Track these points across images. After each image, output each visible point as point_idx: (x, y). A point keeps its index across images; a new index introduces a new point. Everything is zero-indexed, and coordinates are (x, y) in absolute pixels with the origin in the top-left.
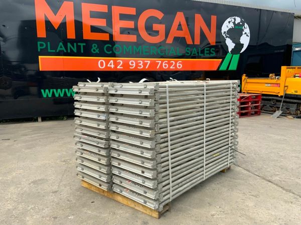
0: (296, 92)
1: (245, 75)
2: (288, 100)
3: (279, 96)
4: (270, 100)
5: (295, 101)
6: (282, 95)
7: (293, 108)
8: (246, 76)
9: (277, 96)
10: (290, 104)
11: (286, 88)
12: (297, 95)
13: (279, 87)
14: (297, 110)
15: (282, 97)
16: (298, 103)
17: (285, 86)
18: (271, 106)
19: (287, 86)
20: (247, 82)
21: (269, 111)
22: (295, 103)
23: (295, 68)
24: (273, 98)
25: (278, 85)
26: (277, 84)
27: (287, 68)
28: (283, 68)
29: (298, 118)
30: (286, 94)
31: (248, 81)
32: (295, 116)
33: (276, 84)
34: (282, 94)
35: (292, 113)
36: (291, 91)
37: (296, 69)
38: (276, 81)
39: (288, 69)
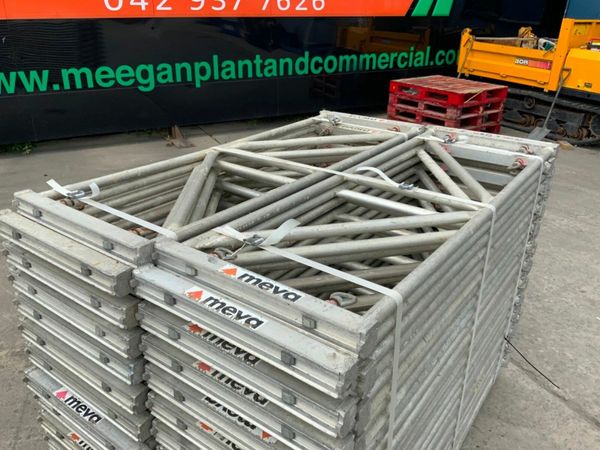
0: (588, 85)
1: (468, 30)
2: (565, 102)
3: (546, 90)
4: (521, 97)
5: (582, 106)
6: (554, 90)
7: (574, 122)
8: (471, 33)
9: (540, 90)
10: (569, 113)
11: (565, 74)
12: (589, 94)
13: (550, 69)
14: (581, 128)
15: (552, 93)
16: (586, 112)
17: (563, 70)
18: (521, 113)
19: (568, 70)
20: (472, 50)
21: (516, 123)
22: (580, 111)
23: (590, 23)
24: (530, 93)
25: (548, 64)
26: (546, 62)
27: (576, 23)
28: (567, 23)
29: (583, 145)
30: (563, 89)
31: (474, 48)
32: (574, 141)
33: (541, 60)
34: (553, 86)
35: (569, 133)
36: (576, 83)
37: (594, 25)
38: (544, 56)
39: (577, 27)
